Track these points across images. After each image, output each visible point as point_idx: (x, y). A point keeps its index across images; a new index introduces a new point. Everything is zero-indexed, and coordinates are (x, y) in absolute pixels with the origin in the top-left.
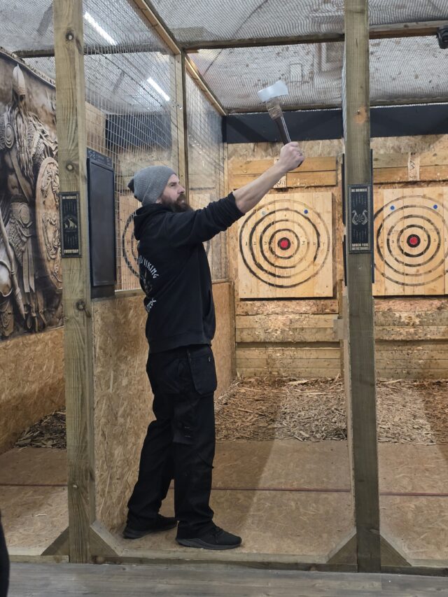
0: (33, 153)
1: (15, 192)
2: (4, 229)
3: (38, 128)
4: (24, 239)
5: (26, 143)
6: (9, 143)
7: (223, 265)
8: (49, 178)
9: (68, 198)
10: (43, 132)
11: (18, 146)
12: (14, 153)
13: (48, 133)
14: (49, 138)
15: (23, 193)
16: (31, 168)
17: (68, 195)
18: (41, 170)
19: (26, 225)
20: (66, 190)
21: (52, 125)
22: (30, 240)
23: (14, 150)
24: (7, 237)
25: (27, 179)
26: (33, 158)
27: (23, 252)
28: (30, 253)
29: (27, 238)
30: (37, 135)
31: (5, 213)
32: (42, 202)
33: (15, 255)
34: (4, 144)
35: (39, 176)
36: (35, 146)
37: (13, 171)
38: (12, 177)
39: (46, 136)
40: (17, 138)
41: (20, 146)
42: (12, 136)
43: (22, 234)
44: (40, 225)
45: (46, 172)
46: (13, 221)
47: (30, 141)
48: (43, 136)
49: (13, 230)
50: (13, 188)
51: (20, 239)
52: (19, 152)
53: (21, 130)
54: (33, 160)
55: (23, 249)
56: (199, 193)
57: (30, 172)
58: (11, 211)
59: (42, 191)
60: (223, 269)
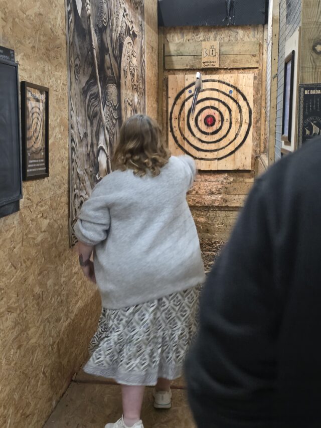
0: (119, 32)
1: (109, 72)
2: (103, 113)
3: (122, 6)
4: (114, 121)
5: (115, 21)
6: (105, 21)
7: (262, 141)
8: (128, 58)
9: (312, 92)
10: (125, 11)
11: (110, 24)
12: (108, 31)
13: (127, 12)
14: (128, 17)
15: (113, 74)
16: (118, 47)
17: (313, 89)
18: (124, 49)
19: (115, 107)
20: (310, 81)
21: (130, 4)
22: (118, 121)
23: (108, 28)
24: (105, 121)
25: (116, 58)
26: (119, 36)
27: (114, 135)
28: (118, 135)
29: (116, 119)
30: (121, 12)
31: (103, 95)
32: (124, 83)
33: (110, 139)
34: (102, 21)
35: (123, 56)
36: (120, 25)
37: (108, 51)
38: (107, 57)
39: (127, 15)
40: (110, 15)
41: (112, 25)
42: (107, 13)
43: (113, 117)
44: (123, 106)
45: (126, 52)
46: (108, 104)
47: (117, 18)
48: (125, 14)
49: (108, 113)
50: (108, 69)
51: (112, 122)
52: (111, 30)
53: (112, 7)
54: (120, 39)
55: (114, 131)
56: (242, 73)
57: (117, 52)
58: (107, 94)
59: (124, 71)
60: (262, 145)
